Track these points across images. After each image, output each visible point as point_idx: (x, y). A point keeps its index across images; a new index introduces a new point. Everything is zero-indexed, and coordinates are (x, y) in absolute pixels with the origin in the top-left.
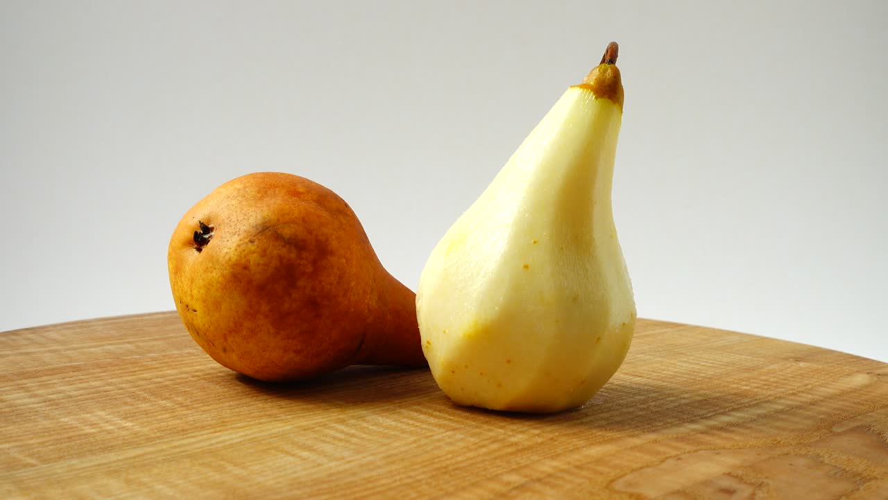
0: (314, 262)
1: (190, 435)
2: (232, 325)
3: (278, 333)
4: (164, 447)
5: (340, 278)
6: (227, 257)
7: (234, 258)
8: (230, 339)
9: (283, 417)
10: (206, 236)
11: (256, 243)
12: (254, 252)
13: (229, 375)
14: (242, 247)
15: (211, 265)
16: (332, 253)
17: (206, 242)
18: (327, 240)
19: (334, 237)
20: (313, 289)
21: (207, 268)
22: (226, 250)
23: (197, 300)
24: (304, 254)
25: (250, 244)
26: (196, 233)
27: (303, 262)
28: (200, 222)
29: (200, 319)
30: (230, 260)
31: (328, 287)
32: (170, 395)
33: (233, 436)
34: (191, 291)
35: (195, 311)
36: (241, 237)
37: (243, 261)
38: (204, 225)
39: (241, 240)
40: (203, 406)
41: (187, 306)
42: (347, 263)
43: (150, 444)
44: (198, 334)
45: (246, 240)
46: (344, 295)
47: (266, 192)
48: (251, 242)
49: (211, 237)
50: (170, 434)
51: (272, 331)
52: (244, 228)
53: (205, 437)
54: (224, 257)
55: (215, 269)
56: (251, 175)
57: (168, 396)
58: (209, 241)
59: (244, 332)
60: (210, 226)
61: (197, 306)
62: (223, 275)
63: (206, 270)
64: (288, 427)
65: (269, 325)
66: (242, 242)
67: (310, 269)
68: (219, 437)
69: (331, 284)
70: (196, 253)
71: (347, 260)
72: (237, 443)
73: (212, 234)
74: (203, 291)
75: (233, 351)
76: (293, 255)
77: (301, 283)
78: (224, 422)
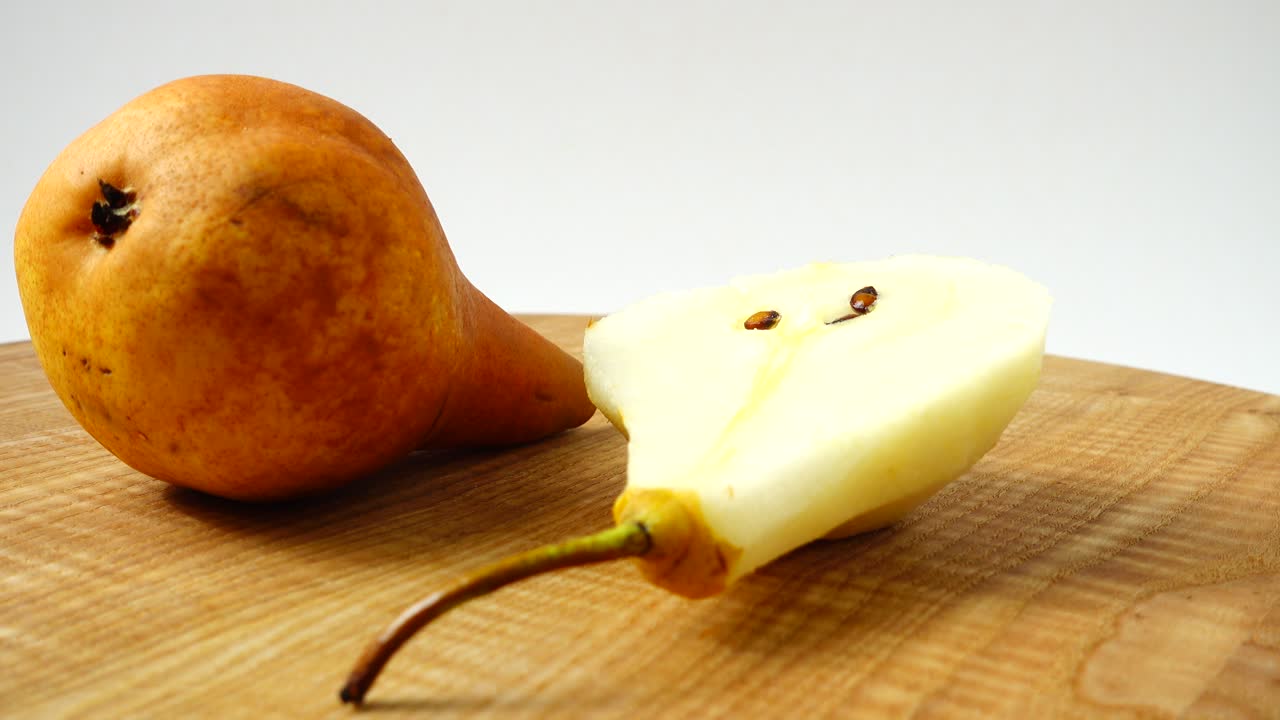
0: (368, 260)
1: (159, 649)
2: (198, 397)
3: (297, 409)
4: (120, 686)
5: (415, 288)
6: (184, 258)
7: (202, 257)
8: (191, 426)
9: (329, 585)
10: (122, 212)
11: (246, 224)
12: (245, 244)
13: (155, 490)
14: (218, 234)
15: (145, 274)
16: (397, 240)
17: (123, 225)
18: (385, 213)
19: (395, 207)
20: (368, 316)
21: (138, 281)
22: (177, 242)
23: (115, 348)
24: (347, 244)
25: (233, 229)
26: (96, 206)
27: (346, 260)
28: (101, 183)
29: (119, 388)
30: (191, 262)
31: (396, 308)
32: (57, 548)
33: (256, 642)
34: (96, 329)
35: (107, 371)
36: (210, 212)
37: (222, 263)
38: (112, 188)
39: (211, 219)
40: (144, 571)
41: (84, 362)
42: (423, 257)
43: (80, 681)
44: (107, 416)
45: (224, 219)
46: (423, 324)
47: (240, 117)
48: (236, 221)
49: (133, 213)
50: (113, 649)
51: (286, 404)
52: (211, 193)
53: (195, 650)
54: (176, 257)
55: (156, 281)
56: (193, 80)
57: (53, 551)
58: (130, 223)
59: (227, 411)
60: (127, 190)
61: (116, 361)
62: (177, 295)
63: (134, 286)
64: (356, 610)
65: (282, 395)
66: (215, 223)
67: (358, 274)
68: (223, 648)
69: (399, 304)
70: (101, 251)
71: (422, 252)
72: (273, 660)
73: (135, 206)
74: (129, 329)
75: (196, 448)
76: (326, 248)
77: (343, 304)
78: (211, 608)
